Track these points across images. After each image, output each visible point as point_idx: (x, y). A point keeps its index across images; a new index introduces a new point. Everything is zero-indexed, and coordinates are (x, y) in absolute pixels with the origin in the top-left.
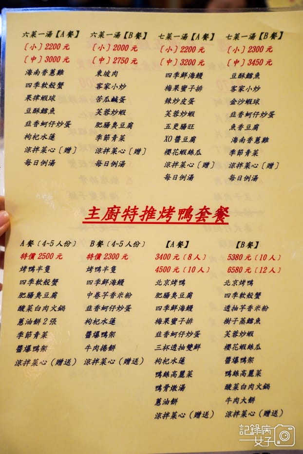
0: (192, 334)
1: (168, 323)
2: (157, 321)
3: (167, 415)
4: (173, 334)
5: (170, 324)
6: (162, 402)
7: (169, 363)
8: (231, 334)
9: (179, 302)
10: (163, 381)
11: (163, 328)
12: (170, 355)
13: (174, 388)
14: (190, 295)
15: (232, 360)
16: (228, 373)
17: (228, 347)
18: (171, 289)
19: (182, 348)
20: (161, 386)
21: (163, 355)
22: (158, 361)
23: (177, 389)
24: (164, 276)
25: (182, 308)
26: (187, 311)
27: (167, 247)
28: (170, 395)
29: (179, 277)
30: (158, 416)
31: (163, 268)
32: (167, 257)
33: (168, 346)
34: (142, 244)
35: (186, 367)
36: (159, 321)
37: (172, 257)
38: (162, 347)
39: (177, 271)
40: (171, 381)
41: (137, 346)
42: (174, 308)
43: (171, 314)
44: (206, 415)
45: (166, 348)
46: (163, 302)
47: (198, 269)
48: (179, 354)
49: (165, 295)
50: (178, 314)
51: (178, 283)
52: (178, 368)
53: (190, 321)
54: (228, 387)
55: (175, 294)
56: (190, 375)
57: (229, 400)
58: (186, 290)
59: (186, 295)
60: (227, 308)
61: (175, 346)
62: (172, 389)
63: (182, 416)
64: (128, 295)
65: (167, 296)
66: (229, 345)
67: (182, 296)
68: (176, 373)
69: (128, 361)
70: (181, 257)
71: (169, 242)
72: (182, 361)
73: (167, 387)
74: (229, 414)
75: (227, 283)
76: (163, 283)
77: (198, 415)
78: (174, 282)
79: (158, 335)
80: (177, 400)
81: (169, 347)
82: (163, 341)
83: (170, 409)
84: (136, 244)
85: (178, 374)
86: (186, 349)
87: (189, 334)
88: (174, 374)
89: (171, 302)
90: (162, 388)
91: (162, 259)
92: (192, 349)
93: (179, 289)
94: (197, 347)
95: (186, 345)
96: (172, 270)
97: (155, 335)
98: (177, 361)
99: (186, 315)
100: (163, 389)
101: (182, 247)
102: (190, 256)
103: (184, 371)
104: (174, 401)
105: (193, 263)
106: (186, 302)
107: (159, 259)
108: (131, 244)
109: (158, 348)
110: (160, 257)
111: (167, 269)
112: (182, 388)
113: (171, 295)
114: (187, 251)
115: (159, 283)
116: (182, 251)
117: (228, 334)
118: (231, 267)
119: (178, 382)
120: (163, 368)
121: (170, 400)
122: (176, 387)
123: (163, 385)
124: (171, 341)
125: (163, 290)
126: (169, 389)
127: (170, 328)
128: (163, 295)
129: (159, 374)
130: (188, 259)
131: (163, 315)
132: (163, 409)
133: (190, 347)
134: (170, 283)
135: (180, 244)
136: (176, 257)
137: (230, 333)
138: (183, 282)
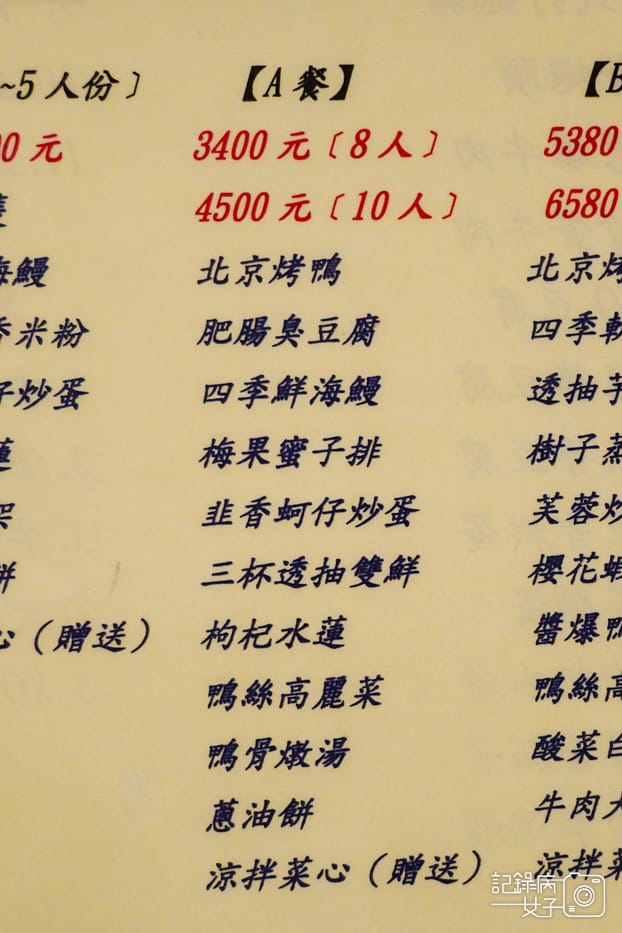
0: (376, 509)
1: (263, 461)
2: (210, 451)
3: (263, 871)
4: (287, 512)
5: (270, 467)
6: (239, 816)
7: (268, 645)
8: (564, 508)
9: (312, 362)
10: (244, 724)
11: (241, 483)
12: (275, 605)
13: (296, 754)
14: (364, 330)
15: (566, 628)
16: (550, 687)
17: (548, 568)
18: (272, 301)
19: (331, 574)
20: (233, 745)
21: (242, 605)
22: (218, 634)
23: (310, 758)
24: (236, 241)
25: (330, 392)
26: (351, 404)
27: (249, 96)
28: (278, 785)
29: (312, 242)
30: (224, 876)
31: (232, 201)
32: (251, 145)
33: (264, 567)
34: (126, 83)
35: (350, 662)
36: (219, 453)
37: (276, 145)
38: (235, 573)
39: (303, 213)
40: (281, 724)
41: (118, 567)
42: (290, 389)
43: (276, 421)
44: (445, 870)
45: (254, 574)
46: (237, 363)
47: (400, 202)
48: (315, 604)
49: (245, 329)
50: (308, 419)
51: (305, 273)
52: (315, 664)
53: (366, 452)
54: (548, 748)
55: (292, 326)
56: (369, 694)
57: (551, 802)
58: (343, 303)
59: (346, 328)
60: (546, 390)
61: (300, 564)
62: (285, 759)
63: (337, 876)
64: (70, 334)
65: (254, 332)
66: (556, 561)
67: (327, 332)
68: (306, 688)
69: (74, 636)
70: (317, 145)
71: (255, 70)
72: (333, 633)
73: (262, 748)
74: (552, 864)
75: (544, 269)
76: (236, 271)
77: (407, 869)
78: (289, 269)
79: (219, 514)
80: (309, 806)
81: (268, 572)
82: (240, 544)
83: (279, 844)
84: (100, 85)
85: (315, 691)
86: (350, 577)
87: (366, 510)
88: (296, 693)
89: (273, 361)
90: (239, 753)
91: (228, 156)
92: (377, 578)
93: (309, 300)
94: (403, 568)
95: (349, 563)
96: (277, 207)
97: (203, 517)
98: (310, 633)
99: (350, 421)
100: (243, 758)
101: (323, 95)
102: (361, 141)
103: (342, 680)
104: (297, 812)
105: (374, 173)
106: (348, 362)
107: (212, 156)
108: (76, 84)
109: (220, 577)
110: (214, 147)
111: (252, 207)
112: (335, 754)
113: (276, 327)
114: (347, 117)
115: (214, 272)
116: (320, 118)
117: (547, 511)
118: (562, 193)
119: (315, 726)
120: (243, 666)
121: (279, 805)
122: (306, 752)
123: (246, 743)
124: (276, 543)
125: (236, 304)
126: (272, 758)
127: (274, 483)
128: (235, 330)
129: (223, 694)
130: (353, 154)
131: (238, 423)
132: (245, 845)
133: (367, 569)
134: (267, 271)
135: (311, 83)
136: (295, 146)
137: (557, 503)
138: (329, 269)
